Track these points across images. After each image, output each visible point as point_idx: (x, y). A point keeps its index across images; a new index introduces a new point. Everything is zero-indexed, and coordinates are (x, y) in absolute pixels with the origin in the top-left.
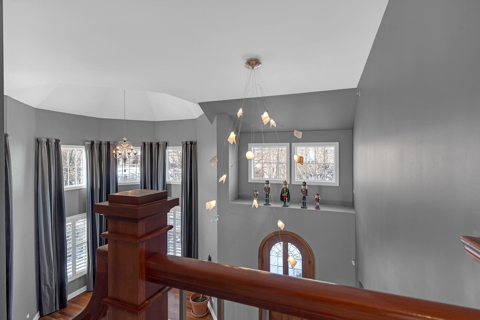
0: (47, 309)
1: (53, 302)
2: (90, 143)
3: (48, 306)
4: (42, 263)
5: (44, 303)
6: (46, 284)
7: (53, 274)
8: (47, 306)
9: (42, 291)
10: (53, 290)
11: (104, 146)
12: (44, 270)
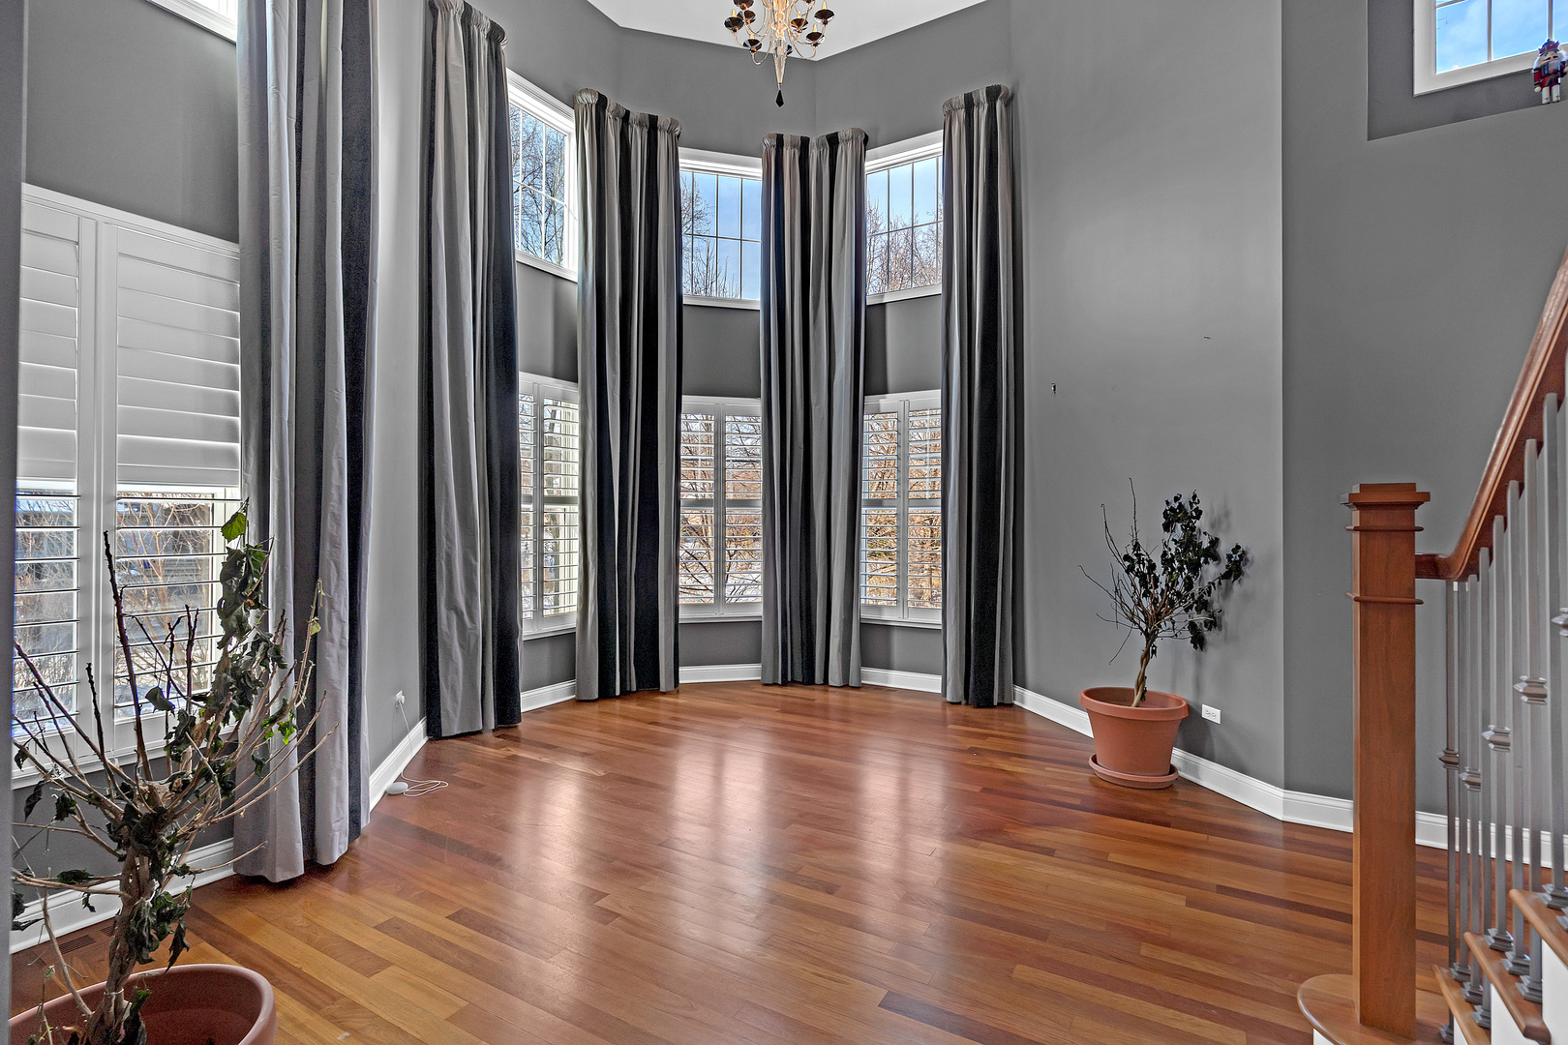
0: (455, 711)
1: (474, 686)
2: (592, 100)
3: (460, 700)
4: (443, 510)
5: (446, 681)
6: (452, 606)
7: (476, 567)
8: (455, 701)
9: (441, 629)
10: (477, 637)
11: (638, 131)
12: (447, 538)
